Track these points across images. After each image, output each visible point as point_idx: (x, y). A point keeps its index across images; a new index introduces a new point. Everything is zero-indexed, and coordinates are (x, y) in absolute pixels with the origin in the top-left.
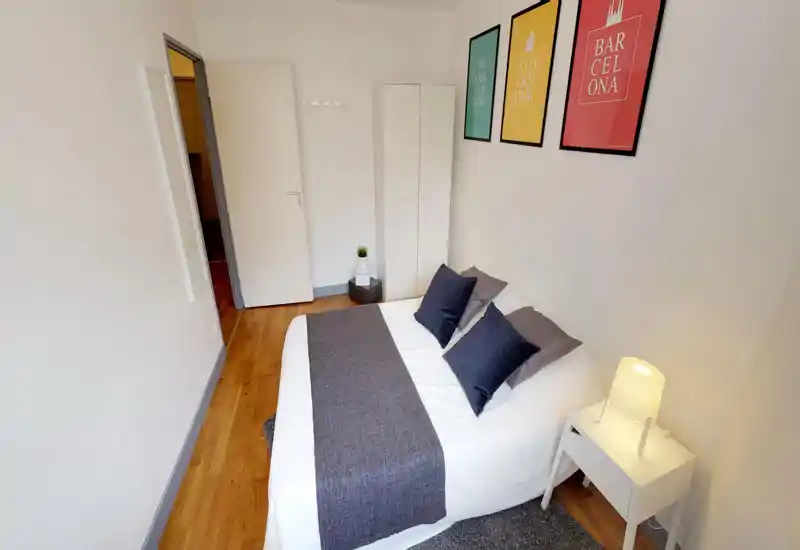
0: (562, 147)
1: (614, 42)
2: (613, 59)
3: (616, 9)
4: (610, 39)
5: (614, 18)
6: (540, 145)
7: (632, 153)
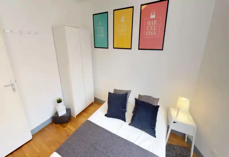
0: (139, 49)
1: (153, 22)
2: (154, 26)
3: (153, 14)
4: (152, 22)
5: (153, 16)
6: (131, 49)
7: (162, 50)
